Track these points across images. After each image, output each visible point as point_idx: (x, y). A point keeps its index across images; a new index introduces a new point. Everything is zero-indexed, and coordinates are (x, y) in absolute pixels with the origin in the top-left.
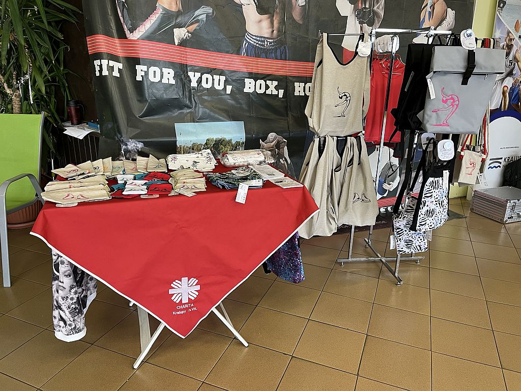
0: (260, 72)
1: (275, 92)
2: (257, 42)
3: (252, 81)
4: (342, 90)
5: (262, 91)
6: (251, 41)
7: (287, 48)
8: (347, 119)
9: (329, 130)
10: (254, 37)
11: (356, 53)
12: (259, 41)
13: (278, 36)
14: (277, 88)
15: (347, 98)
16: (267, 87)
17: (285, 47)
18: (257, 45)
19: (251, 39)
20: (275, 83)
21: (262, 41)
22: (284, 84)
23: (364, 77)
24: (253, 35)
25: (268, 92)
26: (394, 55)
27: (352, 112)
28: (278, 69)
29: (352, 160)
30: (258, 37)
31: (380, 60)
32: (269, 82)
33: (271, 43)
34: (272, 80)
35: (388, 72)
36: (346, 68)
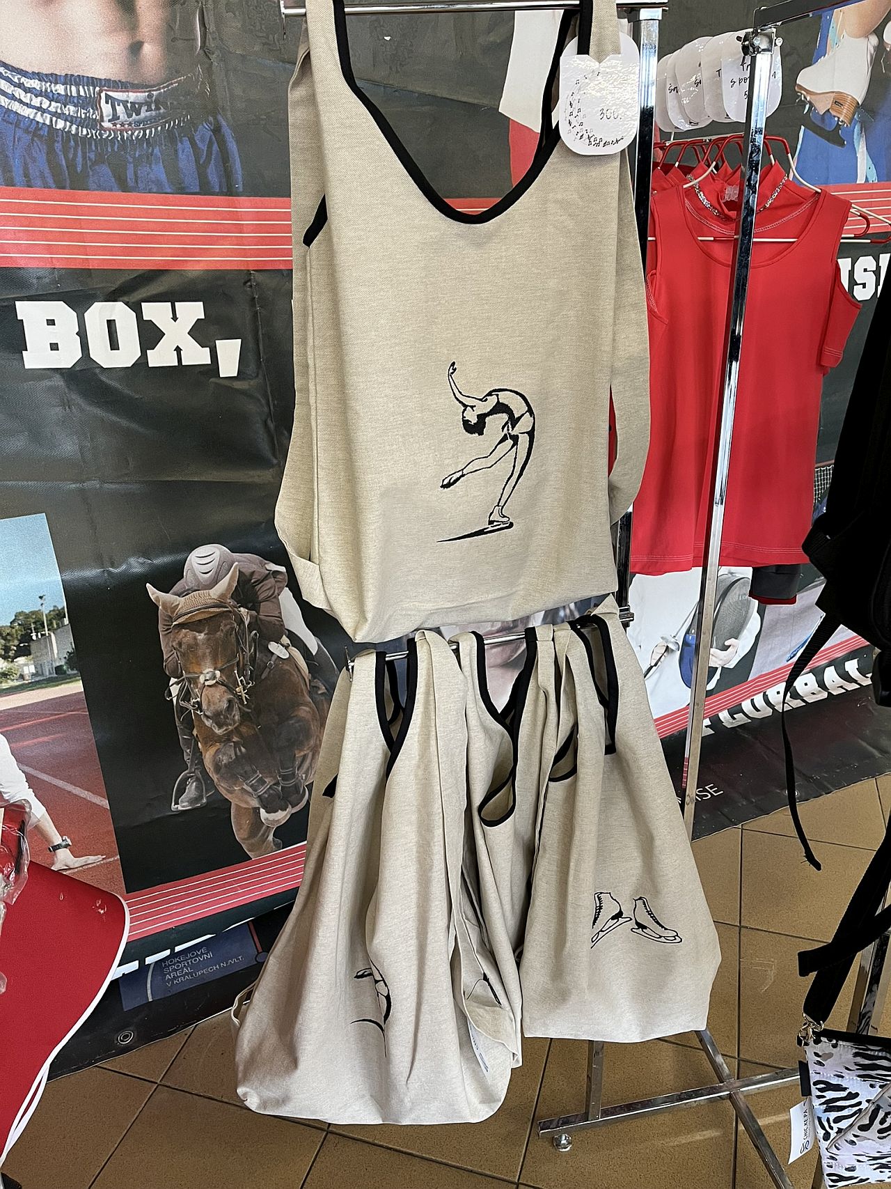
0: (96, 260)
1: (197, 355)
2: (54, 106)
3: (61, 311)
4: (475, 383)
5: (128, 355)
6: (16, 107)
7: (227, 132)
8: (529, 534)
9: (429, 606)
10: (35, 84)
11: (550, 137)
12: (66, 100)
13: (173, 71)
14: (202, 333)
15: (514, 421)
16: (150, 335)
17: (217, 130)
18: (60, 124)
19: (19, 93)
20: (193, 311)
21: (82, 103)
22: (240, 313)
23: (610, 289)
24: (24, 73)
25: (161, 357)
26: (760, 139)
27: (550, 498)
28: (195, 240)
29: (570, 747)
30: (54, 78)
31: (686, 170)
32: (156, 312)
33: (134, 108)
34: (172, 297)
35: (727, 231)
36: (489, 236)
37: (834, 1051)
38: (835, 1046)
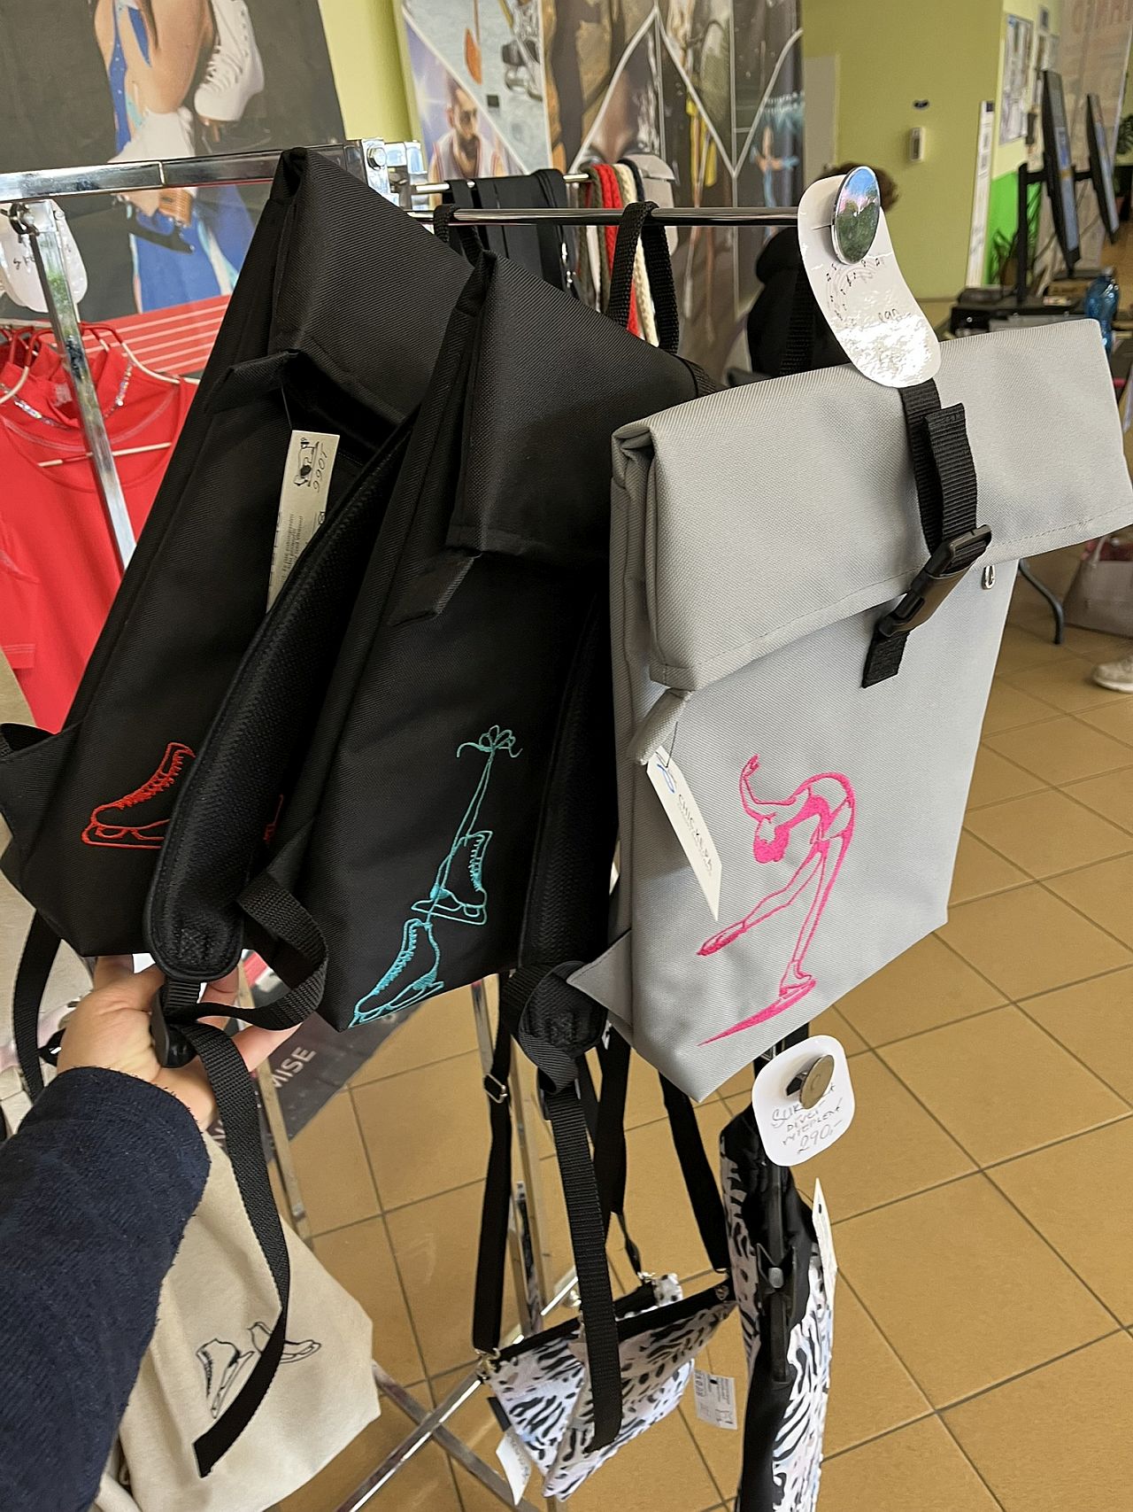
37: (518, 1369)
38: (516, 1364)
